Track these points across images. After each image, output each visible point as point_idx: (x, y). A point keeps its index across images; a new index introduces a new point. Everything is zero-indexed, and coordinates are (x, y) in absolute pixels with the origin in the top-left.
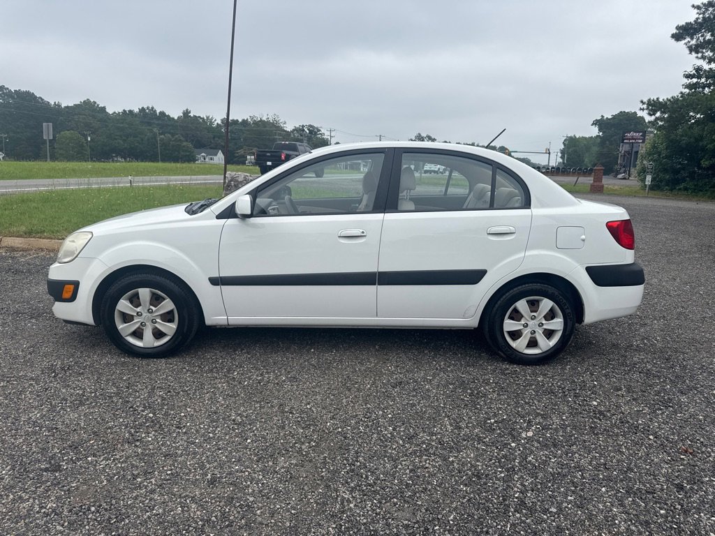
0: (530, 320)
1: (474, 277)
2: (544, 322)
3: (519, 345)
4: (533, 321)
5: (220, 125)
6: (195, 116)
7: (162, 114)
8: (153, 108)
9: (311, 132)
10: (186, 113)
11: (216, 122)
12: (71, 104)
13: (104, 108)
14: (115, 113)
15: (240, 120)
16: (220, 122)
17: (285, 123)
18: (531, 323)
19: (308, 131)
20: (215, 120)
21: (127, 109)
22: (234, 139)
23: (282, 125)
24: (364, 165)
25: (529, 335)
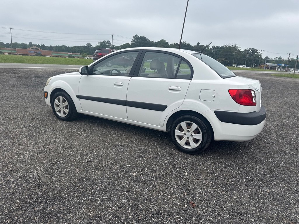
0: (187, 132)
1: (162, 108)
2: (193, 134)
3: (182, 143)
4: (188, 133)
5: (211, 49)
6: (201, 45)
7: (189, 44)
8: (185, 42)
9: (253, 52)
10: (198, 44)
11: (210, 48)
12: (157, 41)
13: (168, 42)
14: (171, 44)
15: (220, 47)
16: (211, 48)
17: (240, 47)
18: (187, 133)
19: (251, 51)
20: (210, 47)
21: (176, 43)
22: (216, 55)
23: (238, 48)
24: (278, 68)
25: (186, 139)
